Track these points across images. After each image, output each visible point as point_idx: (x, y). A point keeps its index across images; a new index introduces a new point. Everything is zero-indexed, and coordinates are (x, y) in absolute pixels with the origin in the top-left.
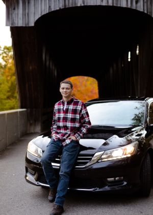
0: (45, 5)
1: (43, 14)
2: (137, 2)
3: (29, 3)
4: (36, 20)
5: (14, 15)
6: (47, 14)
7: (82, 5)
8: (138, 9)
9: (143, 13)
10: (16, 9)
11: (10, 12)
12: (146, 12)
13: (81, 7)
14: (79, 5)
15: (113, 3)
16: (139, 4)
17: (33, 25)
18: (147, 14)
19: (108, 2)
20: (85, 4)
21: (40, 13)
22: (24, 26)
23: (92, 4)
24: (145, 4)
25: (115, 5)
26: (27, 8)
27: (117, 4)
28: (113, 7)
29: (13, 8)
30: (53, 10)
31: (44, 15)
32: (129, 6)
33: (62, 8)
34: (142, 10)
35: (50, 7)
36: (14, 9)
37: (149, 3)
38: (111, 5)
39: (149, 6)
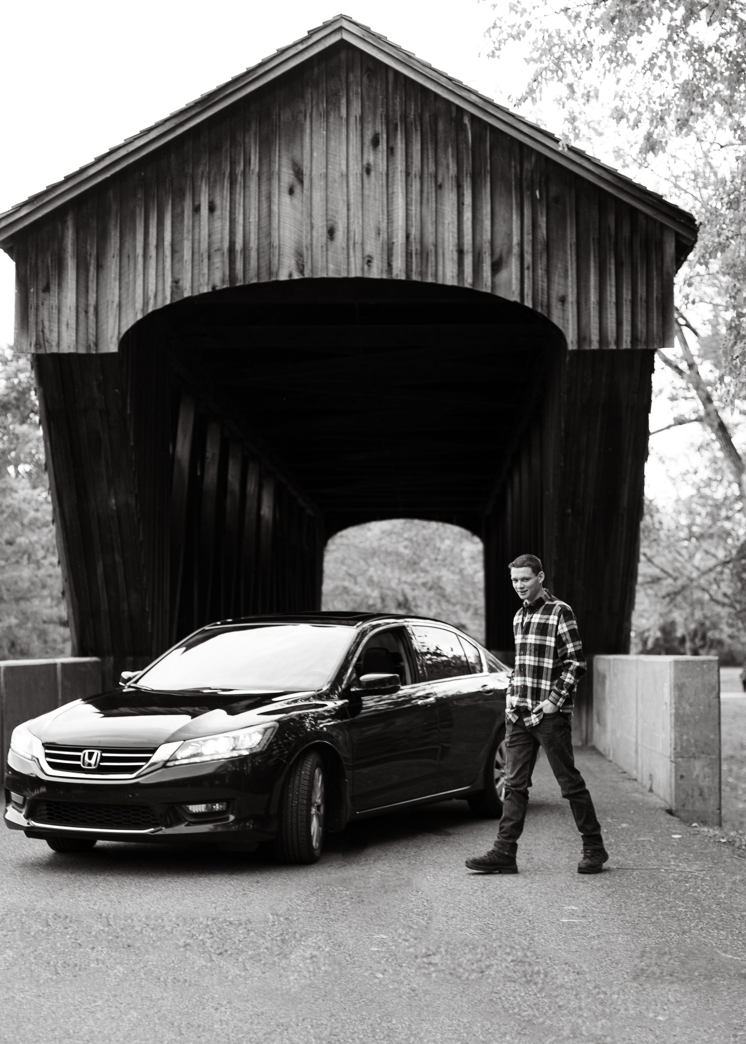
0: (160, 275)
1: (150, 309)
2: (496, 267)
3: (100, 267)
4: (124, 330)
5: (44, 313)
6: (166, 308)
7: (296, 276)
8: (501, 293)
9: (518, 307)
10: (54, 288)
11: (32, 301)
12: (528, 303)
13: (291, 283)
14: (283, 277)
15: (408, 270)
16: (503, 275)
17: (113, 348)
18: (531, 312)
19: (390, 265)
20: (307, 275)
21: (139, 305)
22: (82, 351)
23: (332, 274)
24: (528, 274)
25: (415, 277)
26: (92, 286)
27: (422, 273)
28: (407, 284)
29: (41, 286)
30: (187, 294)
31: (154, 312)
32: (468, 281)
33: (220, 286)
34: (515, 298)
35: (176, 282)
36: (47, 289)
37: (540, 272)
38: (403, 277)
39: (542, 284)
